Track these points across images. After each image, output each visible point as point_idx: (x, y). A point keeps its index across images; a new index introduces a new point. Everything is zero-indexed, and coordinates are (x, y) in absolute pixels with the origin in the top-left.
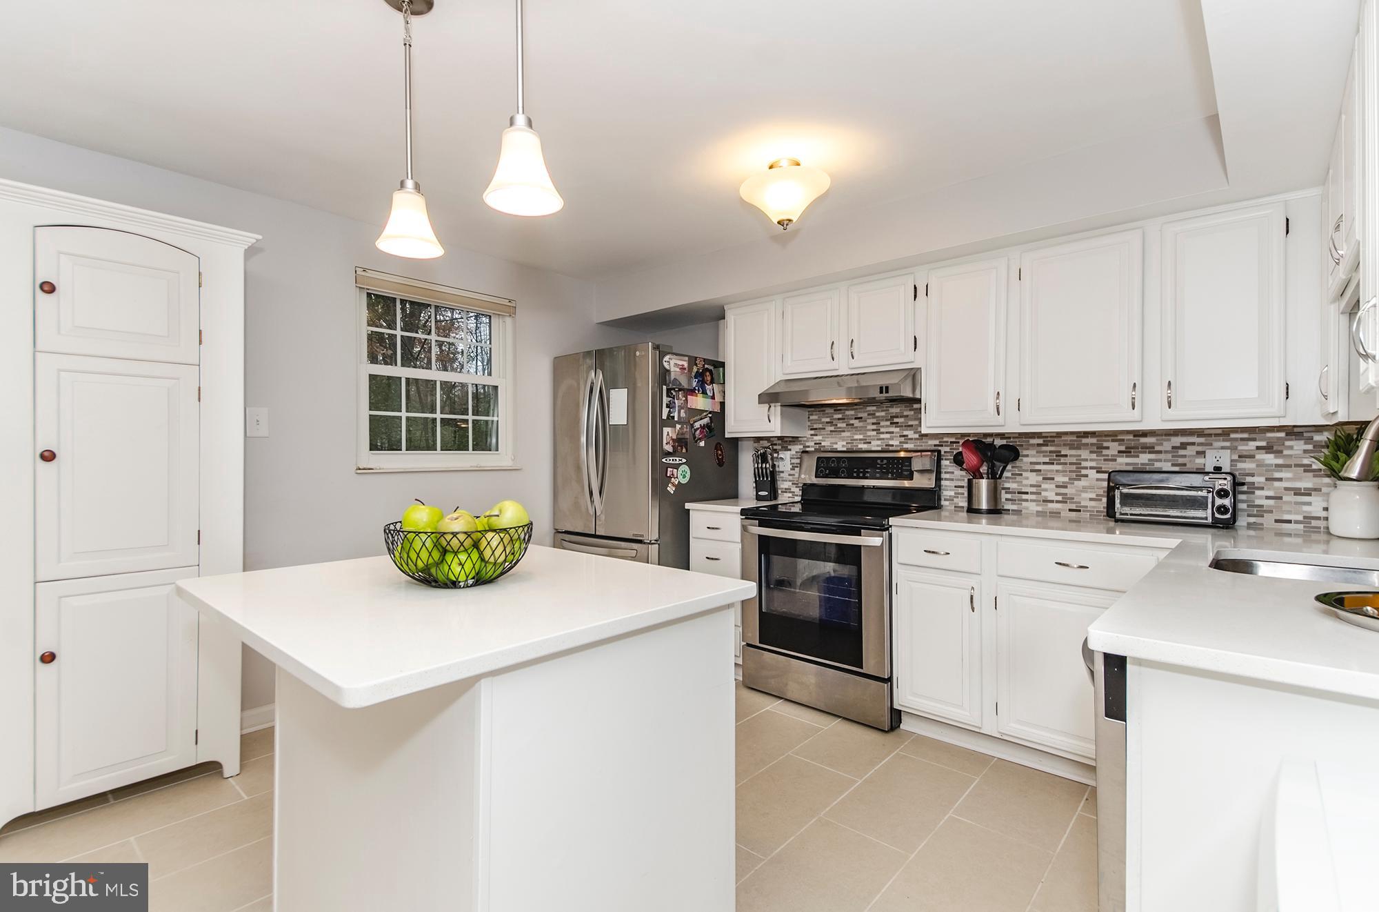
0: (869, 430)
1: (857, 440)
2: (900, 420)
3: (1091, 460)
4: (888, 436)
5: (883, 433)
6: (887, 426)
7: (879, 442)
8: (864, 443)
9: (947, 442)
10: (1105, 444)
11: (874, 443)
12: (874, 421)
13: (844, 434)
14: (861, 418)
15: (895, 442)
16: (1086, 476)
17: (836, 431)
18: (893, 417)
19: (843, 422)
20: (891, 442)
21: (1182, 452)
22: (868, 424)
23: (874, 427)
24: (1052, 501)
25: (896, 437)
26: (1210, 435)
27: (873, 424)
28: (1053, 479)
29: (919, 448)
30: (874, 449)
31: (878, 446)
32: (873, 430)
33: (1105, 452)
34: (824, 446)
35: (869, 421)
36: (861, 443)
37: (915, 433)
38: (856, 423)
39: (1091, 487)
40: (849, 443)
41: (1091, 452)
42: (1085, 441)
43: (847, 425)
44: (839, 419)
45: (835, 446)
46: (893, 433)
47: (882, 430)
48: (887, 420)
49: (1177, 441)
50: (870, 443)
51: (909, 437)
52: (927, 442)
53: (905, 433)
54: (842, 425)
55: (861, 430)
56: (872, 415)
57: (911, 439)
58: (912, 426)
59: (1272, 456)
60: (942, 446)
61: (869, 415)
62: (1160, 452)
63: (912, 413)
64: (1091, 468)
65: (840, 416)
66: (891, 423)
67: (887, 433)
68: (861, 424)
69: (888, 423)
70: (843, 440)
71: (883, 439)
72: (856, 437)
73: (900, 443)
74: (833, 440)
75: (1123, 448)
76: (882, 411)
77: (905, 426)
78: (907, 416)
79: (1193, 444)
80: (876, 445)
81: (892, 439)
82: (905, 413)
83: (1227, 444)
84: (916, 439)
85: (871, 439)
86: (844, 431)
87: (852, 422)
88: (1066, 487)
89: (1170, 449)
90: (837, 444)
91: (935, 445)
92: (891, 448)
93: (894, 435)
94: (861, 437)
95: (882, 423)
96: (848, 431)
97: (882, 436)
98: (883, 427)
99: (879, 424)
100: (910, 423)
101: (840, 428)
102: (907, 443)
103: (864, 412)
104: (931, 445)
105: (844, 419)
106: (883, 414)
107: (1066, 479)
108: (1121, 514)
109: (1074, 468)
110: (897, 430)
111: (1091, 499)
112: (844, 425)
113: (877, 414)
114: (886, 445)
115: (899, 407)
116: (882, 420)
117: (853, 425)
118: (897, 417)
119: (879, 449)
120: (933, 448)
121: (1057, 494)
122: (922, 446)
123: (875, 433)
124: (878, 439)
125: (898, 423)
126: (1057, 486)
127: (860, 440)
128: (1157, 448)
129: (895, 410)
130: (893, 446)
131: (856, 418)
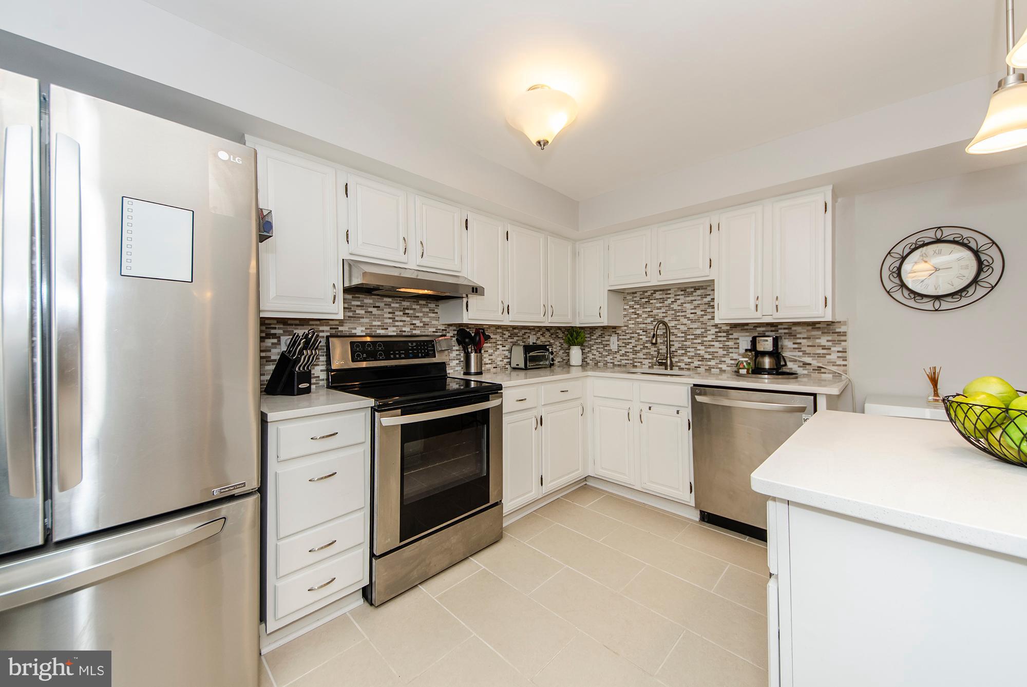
0: (386, 318)
1: (375, 326)
2: (410, 312)
3: (500, 340)
4: (401, 324)
5: (397, 321)
6: (401, 316)
7: (394, 329)
8: (382, 329)
9: (440, 330)
10: (504, 332)
11: (390, 329)
12: (390, 310)
13: (362, 320)
14: (379, 307)
15: (407, 329)
16: (499, 349)
17: (355, 317)
18: (405, 309)
19: (361, 309)
20: (404, 329)
21: (525, 336)
22: (385, 313)
23: (390, 316)
24: (487, 364)
25: (408, 324)
26: (530, 329)
27: (389, 313)
28: (487, 351)
29: (423, 334)
30: (390, 334)
31: (394, 331)
32: (390, 318)
33: (504, 336)
34: (342, 331)
35: (385, 310)
36: (379, 329)
37: (420, 322)
38: (374, 311)
39: (500, 355)
40: (368, 329)
41: (500, 337)
42: (498, 331)
43: (365, 312)
44: (358, 306)
45: (354, 331)
46: (405, 321)
47: (397, 318)
48: (400, 311)
49: (523, 331)
50: (387, 329)
51: (417, 325)
52: (428, 330)
53: (414, 322)
54: (360, 312)
55: (379, 318)
56: (388, 305)
57: (418, 327)
58: (418, 317)
59: (543, 338)
60: (437, 332)
61: (385, 305)
62: (519, 336)
63: (418, 307)
64: (501, 345)
65: (359, 303)
66: (403, 314)
67: (400, 321)
68: (379, 312)
69: (401, 313)
70: (362, 326)
71: (398, 326)
72: (374, 323)
73: (411, 329)
74: (351, 326)
75: (509, 335)
76: (396, 303)
77: (414, 317)
78: (415, 309)
79: (527, 333)
80: (392, 331)
81: (404, 326)
82: (414, 307)
83: (534, 333)
84: (421, 327)
85: (387, 326)
86: (363, 318)
87: (370, 309)
88: (492, 355)
89: (522, 335)
90: (356, 329)
91: (433, 332)
92: (404, 334)
93: (406, 323)
94: (379, 323)
95: (397, 313)
96: (366, 318)
97: (397, 324)
98: (398, 316)
99: (394, 313)
100: (417, 315)
101: (359, 314)
102: (415, 330)
103: (382, 302)
104: (431, 332)
105: (363, 306)
106: (397, 305)
107: (492, 351)
108: (529, 366)
109: (494, 345)
110: (408, 319)
111: (501, 361)
112: (363, 312)
113: (393, 305)
114: (400, 331)
115: (409, 301)
116: (397, 311)
117: (371, 312)
118: (408, 309)
119: (395, 334)
120: (432, 333)
121: (489, 360)
122: (425, 332)
123: (391, 321)
124: (393, 326)
125: (408, 314)
126: (489, 355)
127: (378, 326)
128: (519, 335)
129: (406, 304)
130: (405, 331)
131: (374, 307)
